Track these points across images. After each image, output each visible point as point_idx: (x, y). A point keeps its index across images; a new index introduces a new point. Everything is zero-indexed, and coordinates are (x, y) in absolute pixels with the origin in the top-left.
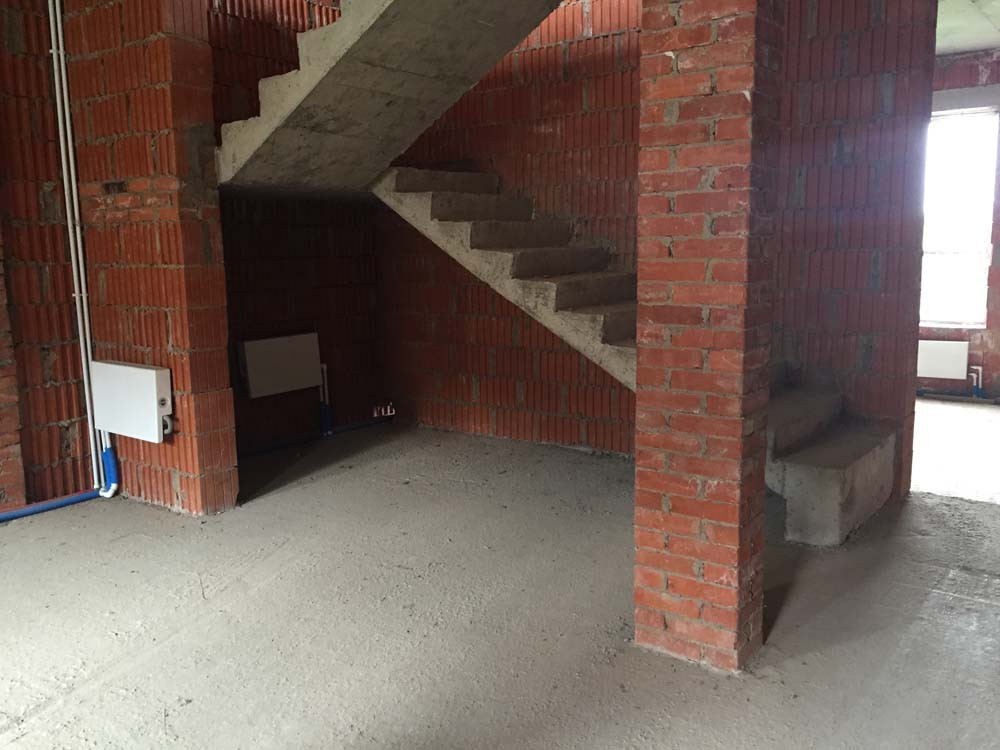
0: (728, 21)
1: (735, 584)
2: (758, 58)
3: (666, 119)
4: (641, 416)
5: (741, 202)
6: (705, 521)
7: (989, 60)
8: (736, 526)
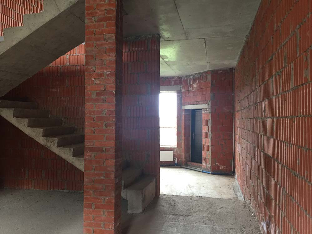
0: (108, 73)
1: (113, 228)
2: (116, 83)
3: (92, 96)
4: (86, 180)
5: (113, 119)
6: (105, 210)
7: (174, 79)
8: (113, 210)
